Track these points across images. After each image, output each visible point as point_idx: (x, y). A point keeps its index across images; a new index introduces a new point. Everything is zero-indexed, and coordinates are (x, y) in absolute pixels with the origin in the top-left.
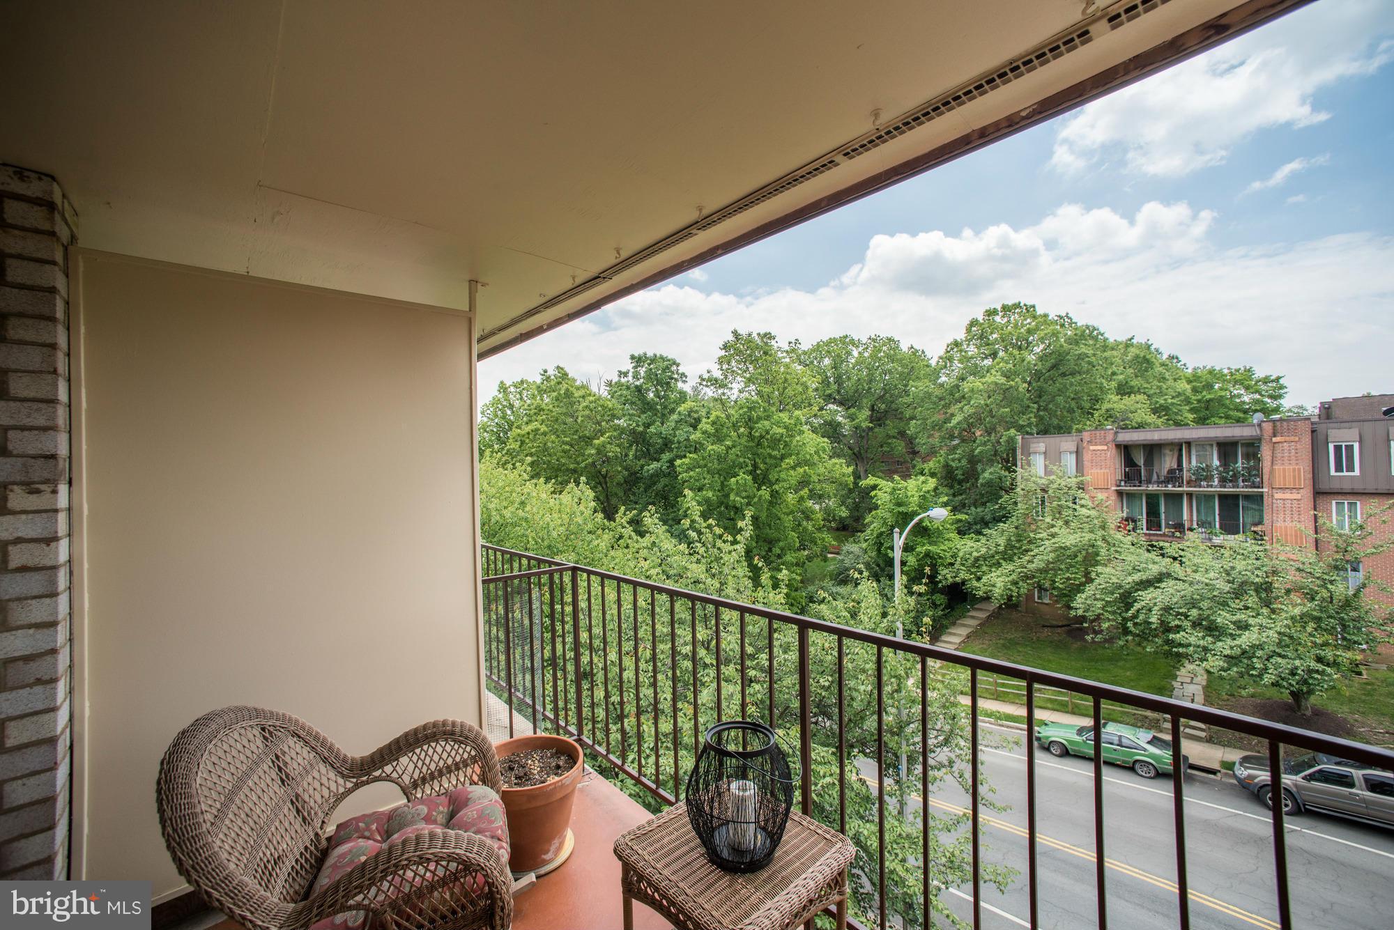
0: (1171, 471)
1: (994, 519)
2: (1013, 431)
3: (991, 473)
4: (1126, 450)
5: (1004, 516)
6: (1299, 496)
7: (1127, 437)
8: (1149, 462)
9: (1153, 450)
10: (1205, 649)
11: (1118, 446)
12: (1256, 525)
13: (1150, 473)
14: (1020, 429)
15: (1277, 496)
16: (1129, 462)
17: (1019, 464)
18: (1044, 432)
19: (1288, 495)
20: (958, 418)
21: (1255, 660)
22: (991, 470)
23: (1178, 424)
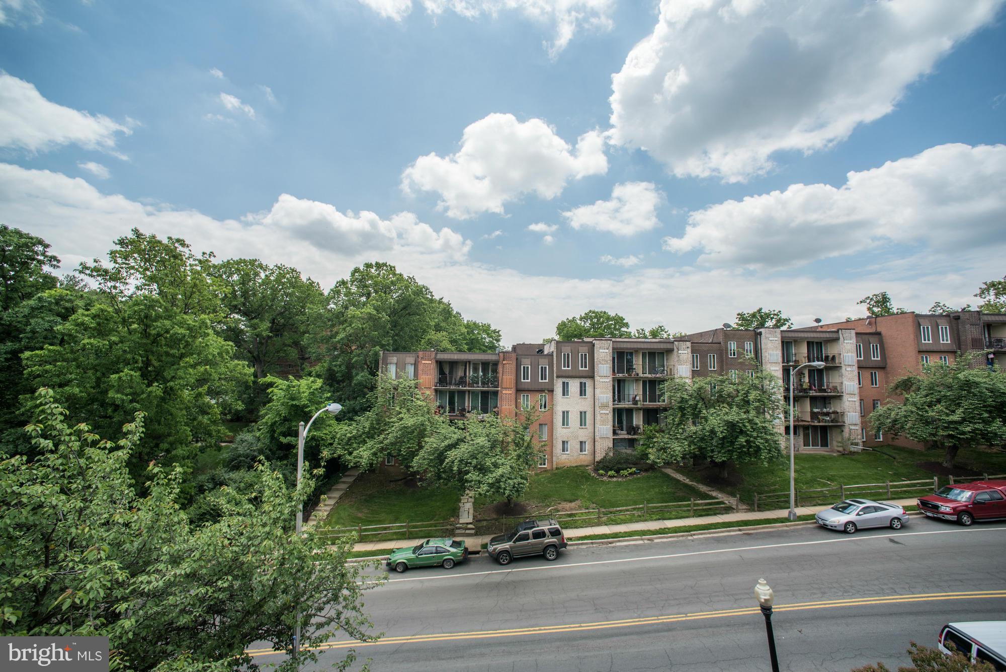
0: (461, 378)
1: (361, 408)
2: (378, 348)
3: (362, 376)
4: (440, 364)
5: (369, 406)
6: (510, 392)
7: (442, 356)
8: (451, 372)
9: (453, 364)
10: (480, 482)
11: (437, 362)
12: (495, 408)
13: (451, 378)
14: (382, 346)
15: (504, 392)
16: (441, 372)
17: (380, 370)
18: (396, 350)
19: (508, 392)
20: (342, 335)
21: (501, 484)
22: (362, 374)
23: (460, 351)
